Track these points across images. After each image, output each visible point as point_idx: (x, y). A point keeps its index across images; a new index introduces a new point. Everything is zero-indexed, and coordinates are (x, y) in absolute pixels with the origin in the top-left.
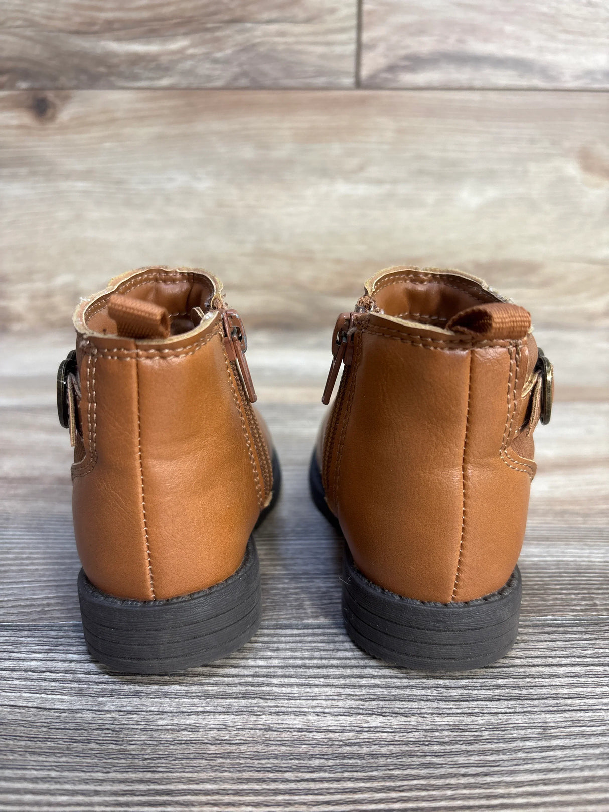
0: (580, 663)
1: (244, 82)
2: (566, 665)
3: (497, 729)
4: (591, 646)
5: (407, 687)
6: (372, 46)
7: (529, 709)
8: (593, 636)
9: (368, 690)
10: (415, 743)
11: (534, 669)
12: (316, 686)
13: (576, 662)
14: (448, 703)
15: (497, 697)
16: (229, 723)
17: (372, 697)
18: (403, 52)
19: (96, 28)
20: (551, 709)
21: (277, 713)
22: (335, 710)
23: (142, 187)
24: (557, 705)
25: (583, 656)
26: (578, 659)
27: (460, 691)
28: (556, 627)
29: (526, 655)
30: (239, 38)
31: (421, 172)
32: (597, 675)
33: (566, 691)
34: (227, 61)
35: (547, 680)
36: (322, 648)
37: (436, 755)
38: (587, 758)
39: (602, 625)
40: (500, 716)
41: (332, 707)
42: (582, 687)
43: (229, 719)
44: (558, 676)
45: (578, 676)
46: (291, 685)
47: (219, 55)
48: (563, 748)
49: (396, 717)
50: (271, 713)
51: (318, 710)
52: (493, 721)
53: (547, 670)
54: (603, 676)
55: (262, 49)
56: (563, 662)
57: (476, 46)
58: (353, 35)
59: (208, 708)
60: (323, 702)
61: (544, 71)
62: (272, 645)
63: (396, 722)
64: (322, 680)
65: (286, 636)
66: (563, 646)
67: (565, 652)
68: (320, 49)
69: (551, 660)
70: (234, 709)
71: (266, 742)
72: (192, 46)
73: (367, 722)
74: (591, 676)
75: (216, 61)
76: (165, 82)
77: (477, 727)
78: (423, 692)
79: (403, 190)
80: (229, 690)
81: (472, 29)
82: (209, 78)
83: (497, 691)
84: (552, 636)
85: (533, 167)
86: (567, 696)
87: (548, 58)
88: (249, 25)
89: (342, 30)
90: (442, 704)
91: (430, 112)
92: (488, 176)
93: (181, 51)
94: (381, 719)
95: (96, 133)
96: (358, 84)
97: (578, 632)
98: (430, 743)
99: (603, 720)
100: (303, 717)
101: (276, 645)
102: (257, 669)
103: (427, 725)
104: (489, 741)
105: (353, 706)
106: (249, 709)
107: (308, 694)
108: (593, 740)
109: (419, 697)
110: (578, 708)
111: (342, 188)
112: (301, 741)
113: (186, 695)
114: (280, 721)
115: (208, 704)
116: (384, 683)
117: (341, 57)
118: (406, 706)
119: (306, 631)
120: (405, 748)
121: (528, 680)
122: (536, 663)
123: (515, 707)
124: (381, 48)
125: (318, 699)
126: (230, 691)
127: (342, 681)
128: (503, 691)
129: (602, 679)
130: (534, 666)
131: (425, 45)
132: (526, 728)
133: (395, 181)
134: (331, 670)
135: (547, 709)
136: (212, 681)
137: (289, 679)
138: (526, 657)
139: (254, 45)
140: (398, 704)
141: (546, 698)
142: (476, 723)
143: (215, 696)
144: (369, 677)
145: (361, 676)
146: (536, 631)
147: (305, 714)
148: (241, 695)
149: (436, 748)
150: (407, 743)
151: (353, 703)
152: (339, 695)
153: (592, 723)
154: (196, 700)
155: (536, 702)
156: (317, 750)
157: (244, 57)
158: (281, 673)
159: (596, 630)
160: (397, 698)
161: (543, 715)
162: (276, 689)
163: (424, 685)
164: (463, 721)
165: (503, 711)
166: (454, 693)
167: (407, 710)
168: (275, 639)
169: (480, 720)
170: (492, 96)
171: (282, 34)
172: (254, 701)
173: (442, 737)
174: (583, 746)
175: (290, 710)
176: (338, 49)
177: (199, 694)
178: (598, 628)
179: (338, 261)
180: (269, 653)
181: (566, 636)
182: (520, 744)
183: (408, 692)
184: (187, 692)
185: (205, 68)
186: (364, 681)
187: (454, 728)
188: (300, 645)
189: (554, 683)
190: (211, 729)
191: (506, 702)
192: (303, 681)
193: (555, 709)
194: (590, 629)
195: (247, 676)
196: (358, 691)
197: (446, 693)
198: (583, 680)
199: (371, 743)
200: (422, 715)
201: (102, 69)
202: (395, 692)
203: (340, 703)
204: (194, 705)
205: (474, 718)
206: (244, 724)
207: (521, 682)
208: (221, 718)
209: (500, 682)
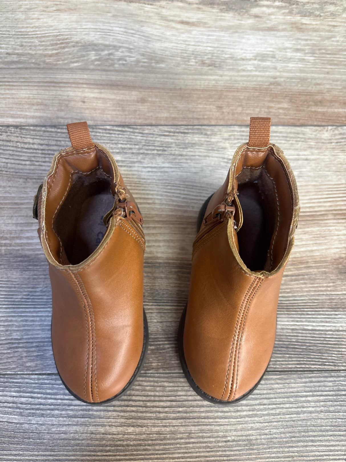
3: (173, 434)
9: (129, 414)
10: (143, 440)
12: (110, 411)
14: (158, 420)
16: (78, 430)
17: (131, 417)
20: (195, 424)
21: (95, 425)
22: (117, 424)
24: (198, 422)
27: (164, 414)
37: (149, 445)
38: (200, 448)
40: (176, 427)
41: (116, 422)
43: (78, 428)
48: (194, 443)
49: (138, 427)
50: (93, 426)
51: (110, 424)
52: (173, 430)
59: (70, 423)
60: (112, 420)
63: (138, 430)
64: (112, 408)
70: (79, 423)
71: (91, 439)
73: (127, 430)
77: (166, 432)
78: (150, 415)
80: (77, 413)
83: (178, 415)
86: (203, 417)
90: (156, 421)
94: (132, 429)
98: (148, 440)
99: (212, 430)
103: (149, 431)
104: (169, 439)
105: (123, 422)
106: (85, 423)
107: (107, 416)
108: (205, 440)
109: (148, 417)
110: (205, 424)
112: (103, 439)
113: (61, 416)
114: (96, 429)
115: (69, 421)
116: (136, 410)
118: (142, 422)
120: (139, 442)
121: (191, 408)
123: (182, 423)
125: (110, 418)
127: (120, 409)
132: (183, 433)
136: (70, 409)
140: (140, 421)
141: (195, 418)
142: (166, 430)
143: (72, 417)
145: (128, 406)
147: (105, 426)
148: (81, 416)
149: (150, 442)
150: (140, 440)
151: (123, 420)
152: (118, 416)
153: (207, 432)
154: (65, 419)
155: (191, 420)
156: (109, 443)
160: (140, 418)
161: (191, 427)
162: (95, 413)
163: (151, 411)
164: (162, 430)
165: (177, 424)
166: (162, 415)
167: (142, 424)
169: (168, 429)
172: (87, 419)
173: (153, 437)
174: (201, 442)
175: (100, 424)
177: (66, 415)
182: (179, 441)
183: (144, 415)
184: (61, 414)
186: (128, 409)
187: (158, 433)
190: (72, 433)
191: (179, 420)
196: (126, 414)
197: (158, 415)
199: (128, 440)
200: (148, 427)
202: (140, 414)
203: (119, 420)
204: (65, 421)
205: (166, 428)
206: (83, 431)
207: (188, 410)
208: (75, 428)
209: (181, 409)
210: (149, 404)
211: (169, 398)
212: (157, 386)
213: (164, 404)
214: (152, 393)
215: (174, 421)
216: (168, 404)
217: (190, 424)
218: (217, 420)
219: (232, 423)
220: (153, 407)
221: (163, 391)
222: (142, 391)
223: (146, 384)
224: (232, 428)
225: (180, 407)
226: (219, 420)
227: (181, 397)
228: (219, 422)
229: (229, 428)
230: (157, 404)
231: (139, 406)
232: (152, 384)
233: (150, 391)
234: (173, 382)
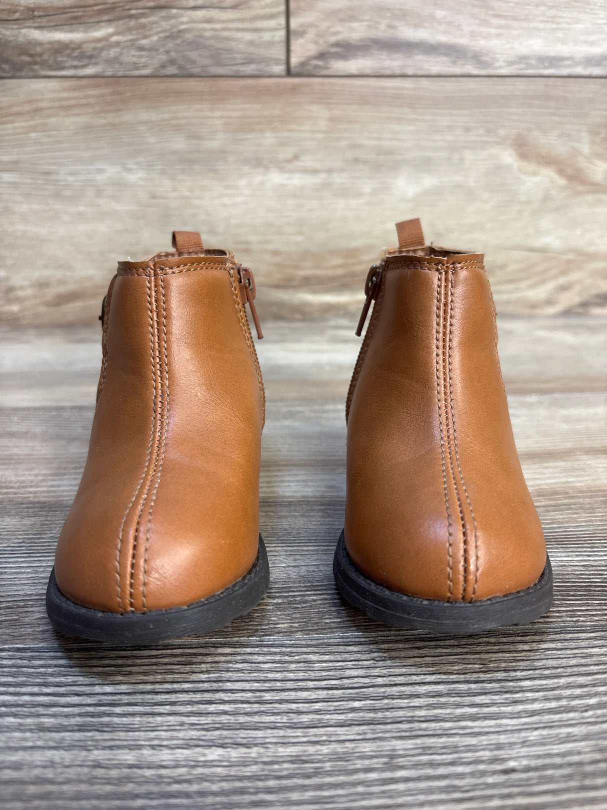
0: (444, 680)
1: (172, 70)
2: (429, 683)
3: (340, 759)
4: (460, 661)
5: (256, 713)
6: (301, 34)
7: (380, 735)
8: (465, 650)
9: (214, 718)
10: (249, 778)
11: (395, 689)
12: (160, 714)
13: (440, 680)
14: (296, 730)
15: (349, 722)
16: (57, 759)
17: (217, 726)
18: (333, 39)
19: (17, 15)
20: (404, 734)
21: (111, 748)
22: (175, 742)
23: (71, 178)
24: (411, 730)
25: (450, 673)
26: (443, 677)
27: (311, 716)
28: (428, 641)
29: (390, 674)
30: (165, 25)
31: (356, 161)
32: (459, 694)
33: (422, 713)
34: (152, 49)
35: (406, 701)
36: (177, 671)
37: (269, 791)
38: (430, 791)
39: (476, 637)
40: (348, 744)
41: (172, 738)
42: (441, 708)
43: (56, 755)
44: (418, 696)
45: (439, 695)
46: (133, 715)
47: (144, 42)
48: (407, 780)
49: (237, 748)
50: (104, 748)
51: (155, 742)
52: (339, 750)
53: (408, 690)
54: (466, 695)
55: (189, 36)
56: (427, 680)
57: (407, 33)
58: (282, 21)
59: (39, 743)
60: (163, 733)
61: (477, 58)
62: (124, 669)
63: (235, 754)
64: (168, 707)
65: (142, 657)
66: (431, 662)
67: (431, 669)
68: (249, 36)
69: (414, 677)
70: (66, 744)
71: (92, 781)
72: (117, 33)
73: (204, 755)
74: (453, 695)
75: (142, 49)
76: (90, 71)
77: (320, 757)
78: (272, 718)
79: (338, 179)
80: (65, 722)
81: (403, 15)
82: (136, 66)
83: (351, 716)
84: (421, 652)
85: (468, 155)
86: (422, 719)
87: (481, 43)
88: (174, 11)
89: (271, 16)
90: (290, 732)
91: (363, 101)
92: (425, 164)
93: (105, 38)
94: (220, 751)
95: (20, 124)
96: (289, 73)
97: (450, 646)
98: (267, 778)
99: (456, 747)
100: (137, 751)
101: (129, 669)
102: (103, 697)
103: (268, 756)
104: (329, 774)
105: (194, 737)
106: (81, 744)
107: (150, 725)
108: (442, 771)
109: (266, 725)
110: (431, 733)
111: (276, 178)
112: (128, 779)
113: (20, 728)
114: (112, 757)
115: (39, 738)
116: (233, 709)
117: (270, 44)
118: (250, 736)
119: (164, 652)
120: (238, 784)
121: (386, 701)
122: (398, 682)
123: (365, 733)
124: (311, 35)
125: (158, 730)
126: (67, 724)
127: (189, 708)
128: (357, 715)
129: (464, 698)
130: (396, 685)
131: (356, 32)
132: (372, 757)
133: (330, 171)
134: (181, 696)
135: (399, 734)
136: (50, 712)
137: (134, 707)
138: (390, 676)
139: (180, 32)
140: (243, 733)
141: (400, 722)
142: (320, 753)
143: (49, 730)
144: (219, 703)
145: (210, 702)
146: (407, 646)
147: (140, 747)
148: (78, 728)
149: (272, 783)
150: (241, 779)
151: (194, 734)
152: (182, 724)
153: (444, 751)
154: (28, 735)
155: (389, 727)
156: (143, 789)
157: (170, 45)
158: (126, 701)
159: (469, 643)
160: (243, 727)
161: (394, 742)
162: (116, 720)
163: (275, 711)
164: (305, 751)
165: (352, 737)
166: (305, 718)
167: (250, 739)
168: (129, 662)
169: (325, 749)
170: (425, 83)
171: (209, 21)
172: (89, 734)
173: (280, 770)
174: (429, 778)
175: (125, 743)
176: (267, 36)
177: (33, 727)
178: (471, 641)
179: (276, 253)
180: (120, 678)
181: (437, 651)
182: (361, 776)
183: (256, 719)
184: (20, 724)
185: (131, 56)
186: (212, 708)
187: (296, 760)
188: (154, 667)
189: (412, 704)
190: (36, 767)
191: (357, 728)
192: (148, 709)
193: (407, 734)
194: (464, 641)
195: (89, 705)
196: (203, 720)
197: (296, 718)
198: (443, 700)
199: (202, 779)
200: (265, 746)
201: (26, 58)
202: (242, 719)
203: (181, 735)
204: (25, 739)
205: (319, 747)
206: (73, 760)
207: (378, 704)
208: (49, 754)
209: (356, 704)
210: (268, 696)
211: (323, 684)
212: (291, 662)
213: (313, 695)
214: (279, 676)
215: (340, 730)
216: (323, 694)
217: (387, 735)
218: (463, 724)
219: (509, 728)
220: (281, 702)
221: (305, 671)
222: (251, 671)
223: (261, 659)
224: (512, 740)
225: (354, 700)
226: (469, 724)
227: (356, 680)
228: (472, 728)
229: (503, 738)
230: (293, 695)
231: (242, 702)
232: (278, 658)
233: (270, 671)
234: (330, 653)
